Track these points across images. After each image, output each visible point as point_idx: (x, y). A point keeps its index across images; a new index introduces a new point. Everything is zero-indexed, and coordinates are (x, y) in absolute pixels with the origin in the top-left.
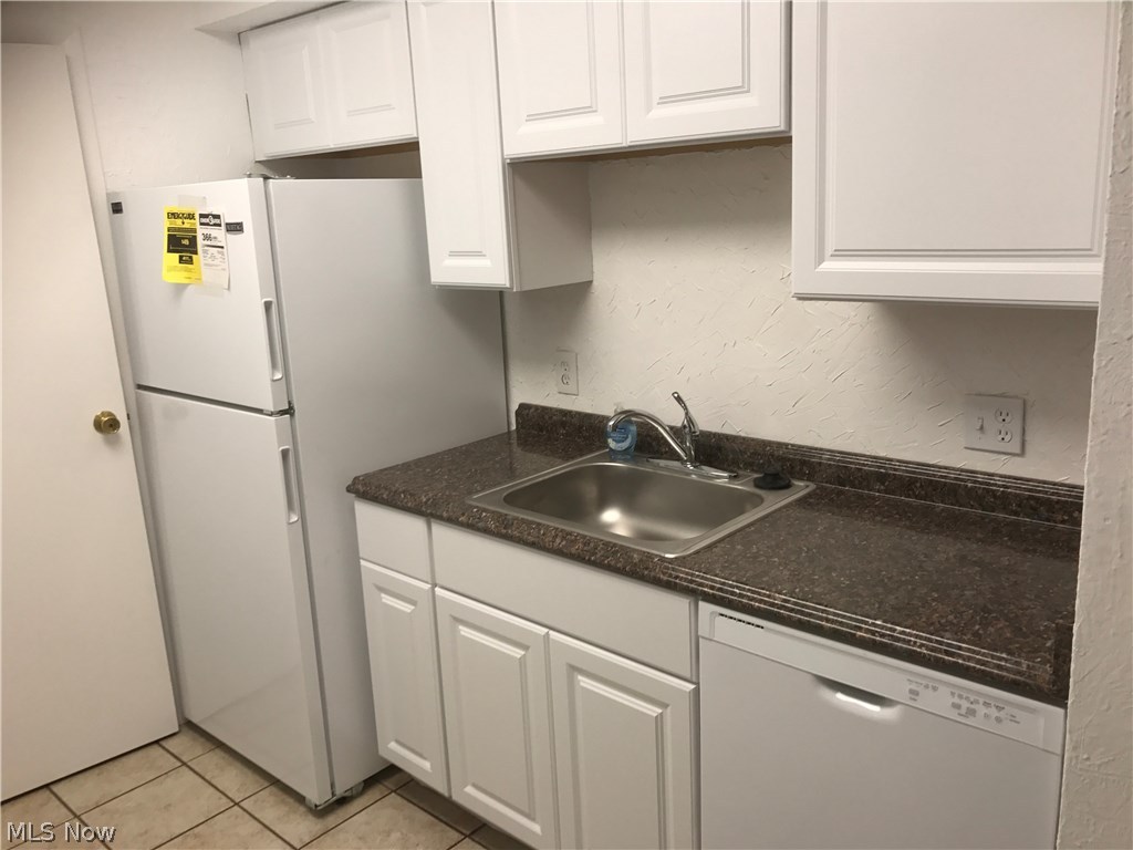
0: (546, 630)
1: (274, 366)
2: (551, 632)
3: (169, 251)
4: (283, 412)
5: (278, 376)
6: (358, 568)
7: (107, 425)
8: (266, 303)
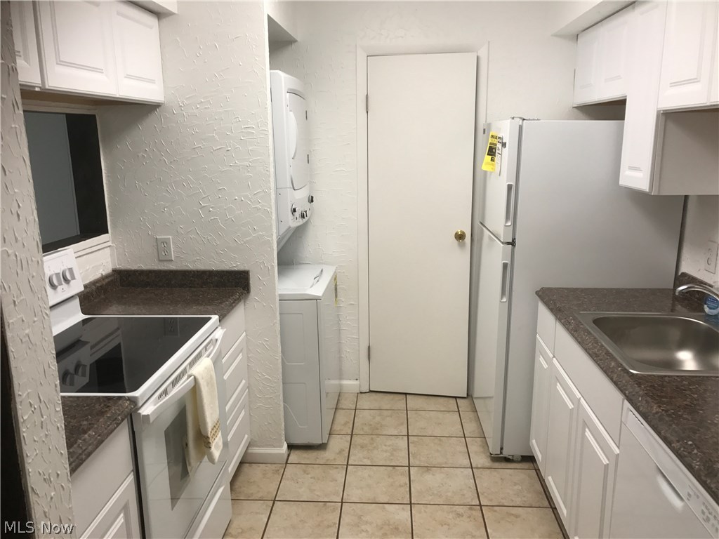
0: (580, 396)
1: (507, 218)
2: (582, 398)
3: (488, 155)
4: (508, 243)
5: (509, 224)
6: (535, 338)
7: (460, 237)
8: (508, 185)
